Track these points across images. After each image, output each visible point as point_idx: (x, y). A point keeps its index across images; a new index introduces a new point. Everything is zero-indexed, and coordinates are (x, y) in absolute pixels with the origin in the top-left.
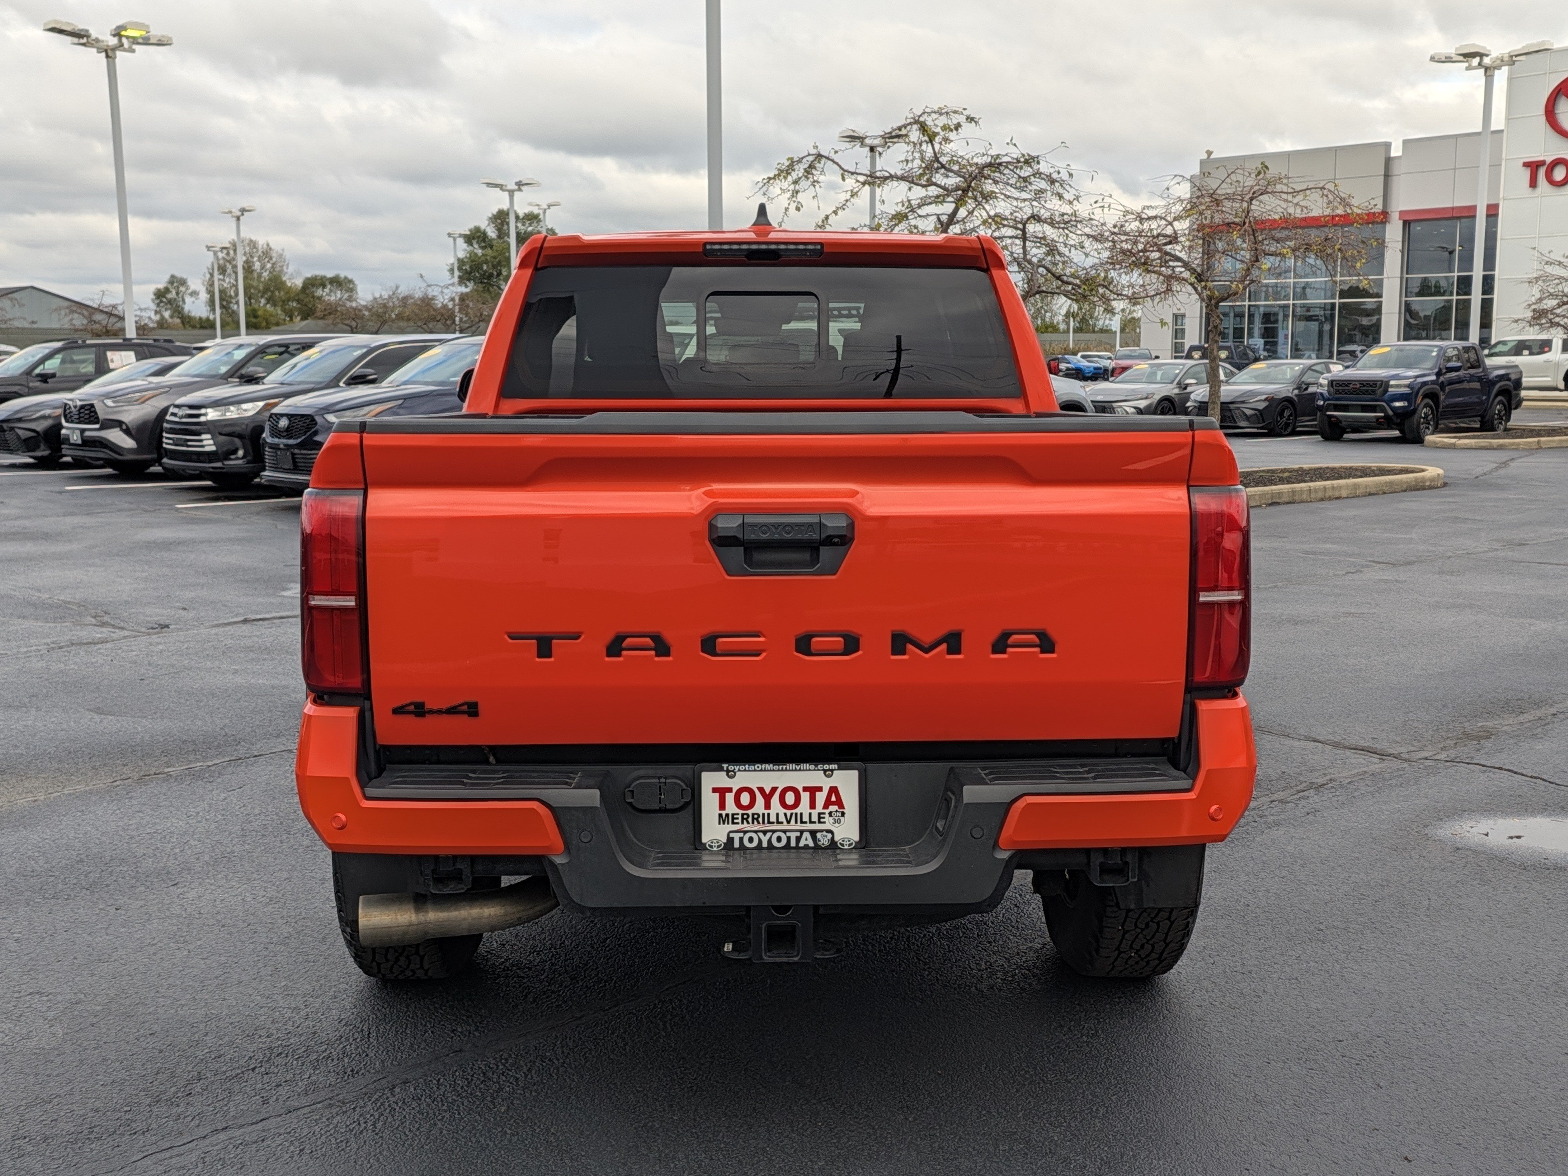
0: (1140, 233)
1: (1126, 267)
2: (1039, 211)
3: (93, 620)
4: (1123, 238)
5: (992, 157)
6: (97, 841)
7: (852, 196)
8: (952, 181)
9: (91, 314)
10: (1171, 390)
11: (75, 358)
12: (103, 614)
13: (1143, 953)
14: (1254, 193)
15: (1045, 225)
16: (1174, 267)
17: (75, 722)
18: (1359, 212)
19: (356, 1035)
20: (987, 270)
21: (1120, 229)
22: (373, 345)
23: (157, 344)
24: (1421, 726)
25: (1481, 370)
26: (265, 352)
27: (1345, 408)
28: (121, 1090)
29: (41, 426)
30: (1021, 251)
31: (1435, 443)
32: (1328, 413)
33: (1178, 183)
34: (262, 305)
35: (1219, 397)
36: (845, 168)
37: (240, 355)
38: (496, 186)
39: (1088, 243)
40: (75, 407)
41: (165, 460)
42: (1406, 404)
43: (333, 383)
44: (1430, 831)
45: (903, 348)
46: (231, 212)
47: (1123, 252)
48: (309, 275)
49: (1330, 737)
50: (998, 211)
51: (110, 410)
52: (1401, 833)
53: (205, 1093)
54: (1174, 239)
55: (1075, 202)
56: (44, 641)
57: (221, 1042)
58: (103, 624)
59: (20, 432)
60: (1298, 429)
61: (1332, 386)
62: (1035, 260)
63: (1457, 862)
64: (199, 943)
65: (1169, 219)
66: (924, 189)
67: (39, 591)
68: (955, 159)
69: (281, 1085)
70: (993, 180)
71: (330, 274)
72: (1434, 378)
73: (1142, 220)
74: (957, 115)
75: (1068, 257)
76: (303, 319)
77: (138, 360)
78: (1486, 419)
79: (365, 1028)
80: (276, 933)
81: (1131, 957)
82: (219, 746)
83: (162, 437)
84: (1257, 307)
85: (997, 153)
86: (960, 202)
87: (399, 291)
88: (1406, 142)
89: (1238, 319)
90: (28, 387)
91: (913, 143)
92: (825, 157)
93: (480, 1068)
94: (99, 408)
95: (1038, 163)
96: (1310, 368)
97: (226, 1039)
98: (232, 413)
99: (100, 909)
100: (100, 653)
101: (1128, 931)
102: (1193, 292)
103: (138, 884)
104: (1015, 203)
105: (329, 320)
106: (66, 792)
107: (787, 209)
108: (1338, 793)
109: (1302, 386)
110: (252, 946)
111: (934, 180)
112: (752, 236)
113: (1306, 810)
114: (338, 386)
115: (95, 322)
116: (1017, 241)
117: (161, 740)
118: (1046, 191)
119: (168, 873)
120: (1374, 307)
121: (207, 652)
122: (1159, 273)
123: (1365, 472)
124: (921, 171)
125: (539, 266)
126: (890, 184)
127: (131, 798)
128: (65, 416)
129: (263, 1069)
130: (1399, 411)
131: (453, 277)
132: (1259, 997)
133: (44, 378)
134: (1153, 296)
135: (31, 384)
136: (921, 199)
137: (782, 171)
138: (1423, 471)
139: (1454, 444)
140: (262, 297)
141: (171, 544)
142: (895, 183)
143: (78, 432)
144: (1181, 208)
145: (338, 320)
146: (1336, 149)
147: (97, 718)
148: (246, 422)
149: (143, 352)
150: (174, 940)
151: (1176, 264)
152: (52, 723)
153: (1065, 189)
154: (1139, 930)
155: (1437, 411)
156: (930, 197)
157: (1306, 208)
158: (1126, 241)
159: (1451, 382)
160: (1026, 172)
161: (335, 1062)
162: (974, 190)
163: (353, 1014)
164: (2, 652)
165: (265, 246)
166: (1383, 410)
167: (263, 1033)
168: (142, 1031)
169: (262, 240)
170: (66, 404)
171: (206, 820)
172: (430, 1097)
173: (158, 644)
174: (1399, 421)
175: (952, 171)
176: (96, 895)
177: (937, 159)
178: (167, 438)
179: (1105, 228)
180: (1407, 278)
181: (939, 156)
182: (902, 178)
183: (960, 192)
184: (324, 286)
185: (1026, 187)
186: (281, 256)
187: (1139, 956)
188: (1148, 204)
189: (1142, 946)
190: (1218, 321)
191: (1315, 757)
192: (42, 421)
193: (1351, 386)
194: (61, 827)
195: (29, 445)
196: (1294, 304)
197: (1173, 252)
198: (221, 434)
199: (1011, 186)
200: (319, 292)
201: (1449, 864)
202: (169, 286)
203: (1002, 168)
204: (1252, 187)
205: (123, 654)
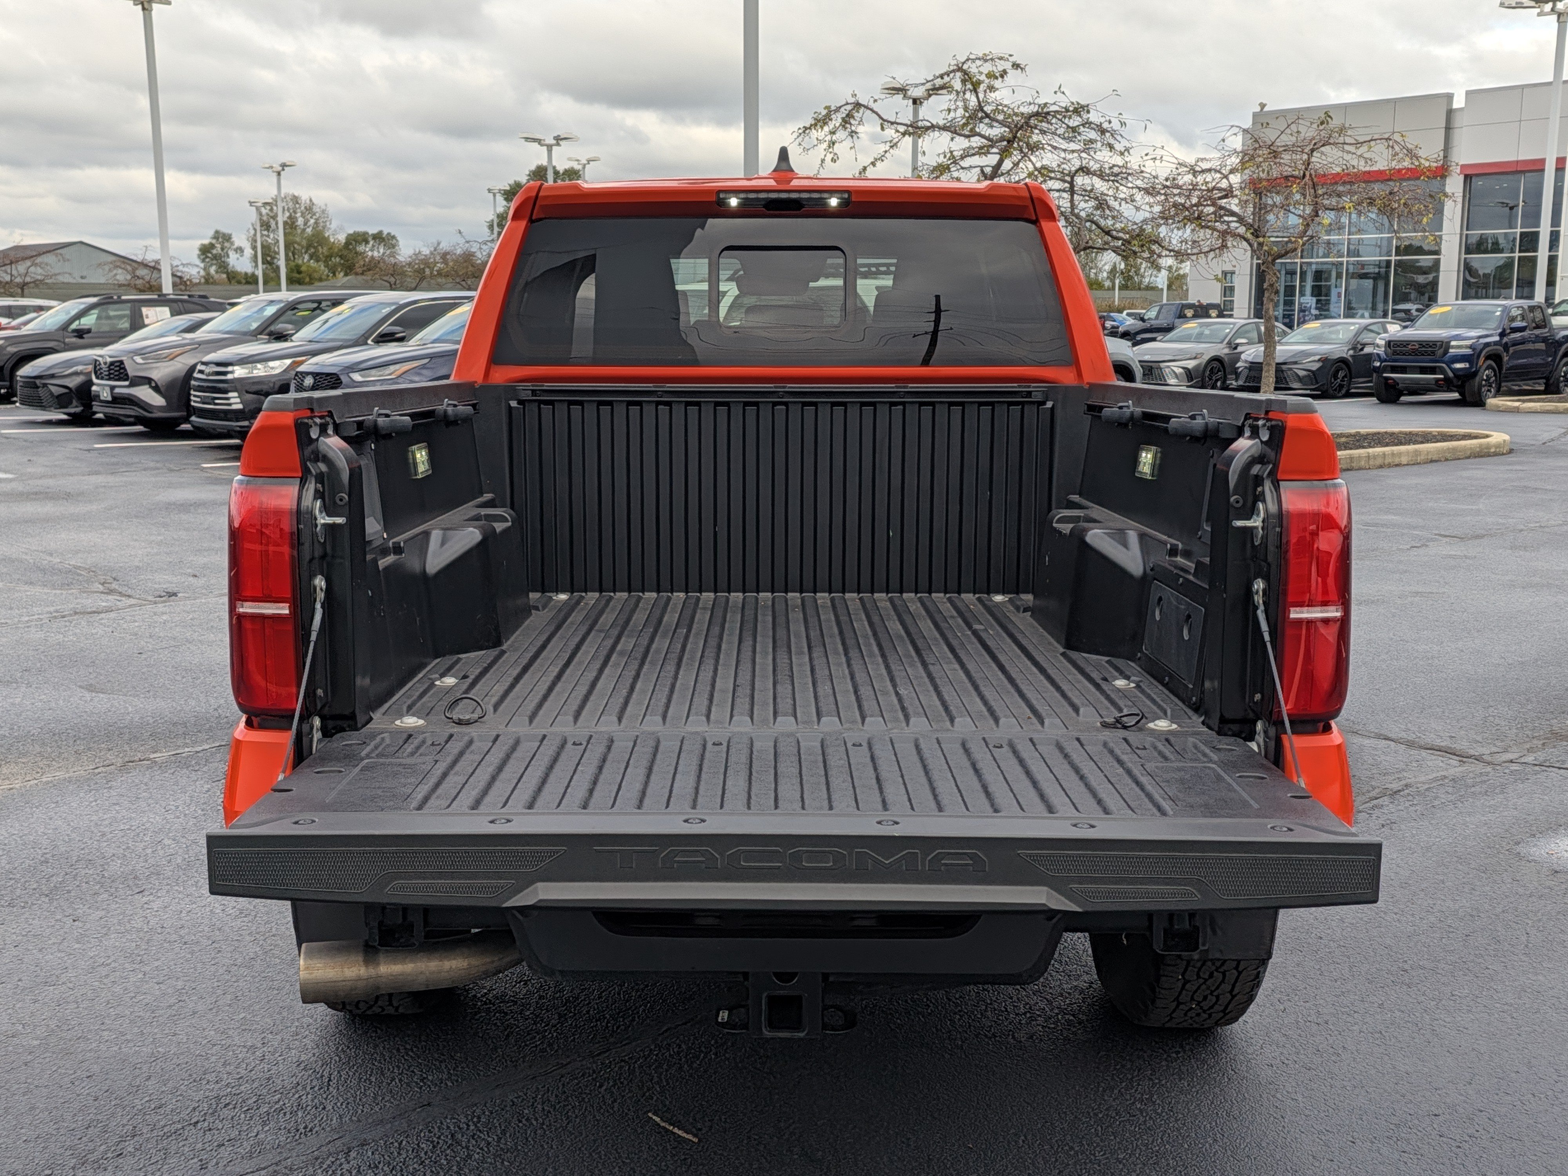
0: (1194, 186)
1: (1179, 222)
2: (1088, 163)
3: (100, 586)
4: (1176, 191)
5: (1039, 106)
6: (66, 838)
7: (891, 147)
8: (996, 131)
9: (134, 270)
10: (1222, 350)
11: (112, 313)
12: (111, 580)
13: (1205, 1005)
14: (1315, 144)
15: (1095, 177)
16: (1228, 222)
17: (64, 700)
18: (1427, 164)
19: (315, 1083)
20: (1035, 222)
21: (1172, 183)
22: (402, 302)
23: (191, 299)
24: (1503, 723)
25: (1547, 330)
26: (295, 308)
27: (1403, 370)
28: (45, 1148)
29: (73, 383)
30: (1069, 205)
31: (1498, 406)
32: (1385, 375)
33: (1235, 134)
34: (305, 260)
35: (1274, 358)
36: (885, 118)
37: (270, 311)
38: (534, 140)
39: (1140, 196)
40: (105, 363)
41: (193, 418)
42: (1467, 365)
43: (360, 341)
44: (1522, 849)
45: (943, 308)
46: (272, 167)
47: (1175, 205)
48: (351, 232)
49: (1403, 735)
50: (1044, 163)
51: (139, 367)
52: (1489, 851)
53: (138, 1153)
54: (1228, 193)
55: (1126, 154)
56: (47, 609)
57: (164, 1088)
58: (111, 592)
59: (53, 389)
60: (1353, 391)
61: (1389, 346)
62: (1083, 214)
63: (1556, 888)
64: (156, 964)
65: (1224, 172)
66: (967, 140)
67: (51, 555)
68: (1000, 108)
69: (223, 1145)
70: (1040, 130)
71: (372, 230)
72: (1497, 338)
73: (1195, 173)
74: (1002, 62)
75: (1118, 211)
76: (346, 275)
77: (172, 315)
78: (1551, 381)
79: (326, 1074)
80: (241, 953)
81: (1192, 1009)
82: (210, 729)
83: (190, 394)
84: (1310, 264)
85: (1044, 102)
86: (1004, 153)
87: (441, 247)
88: (1468, 93)
89: (1289, 276)
90: (64, 343)
91: (957, 91)
92: (864, 106)
93: (448, 1127)
94: (128, 365)
95: (1088, 112)
96: (1366, 328)
97: (170, 1084)
98: (260, 371)
99: (57, 920)
100: (101, 624)
101: (1189, 981)
102: (1249, 248)
103: (102, 890)
104: (1063, 155)
105: (368, 277)
106: (44, 780)
107: (823, 161)
108: (1415, 802)
109: (1357, 346)
110: (213, 969)
111: (977, 130)
112: (772, 183)
113: (1381, 821)
114: (366, 344)
115: (138, 277)
116: (1065, 195)
117: (151, 721)
118: (1096, 141)
119: (136, 878)
120: (1430, 264)
121: (212, 624)
122: (1214, 229)
123: (1427, 438)
124: (964, 121)
125: (534, 218)
126: (932, 134)
127: (110, 788)
128: (96, 373)
129: (206, 1124)
130: (1460, 373)
131: (492, 233)
132: (1338, 1055)
133: (80, 333)
134: (1208, 252)
135: (67, 340)
136: (964, 150)
137: (819, 121)
138: (1487, 436)
139: (1518, 408)
140: (306, 253)
141: (191, 505)
142: (937, 133)
143: (108, 389)
144: (1238, 160)
145: (377, 276)
146: (1395, 101)
147: (88, 696)
148: (273, 380)
149: (178, 307)
150: (130, 960)
151: (1231, 219)
152: (41, 700)
153: (1115, 139)
154: (1201, 981)
155: (1500, 372)
156: (973, 148)
157: (1371, 160)
158: (1179, 194)
159: (1515, 343)
160: (1075, 121)
161: (288, 1116)
162: (1020, 140)
163: (314, 1055)
164: (3, 621)
165: (308, 202)
166: (1442, 371)
167: (212, 1077)
168: (79, 1073)
169: (304, 194)
170: (96, 361)
171: (185, 815)
172: (389, 1164)
173: (163, 613)
174: (1460, 383)
175: (997, 121)
176: (55, 903)
177: (981, 109)
178: (195, 396)
179: (1157, 181)
180: (1467, 235)
181: (983, 105)
182: (944, 128)
183: (1005, 143)
184: (367, 242)
185: (1075, 137)
186: (323, 211)
187: (1201, 1008)
188: (1202, 156)
189: (1205, 998)
190: (1274, 279)
191: (1388, 758)
192: (74, 378)
193: (1410, 347)
194: (32, 820)
195: (61, 401)
196: (1347, 261)
197: (1228, 207)
198: (247, 392)
199: (1059, 136)
200: (361, 248)
201: (1546, 891)
202: (214, 241)
203: (1050, 118)
204: (1314, 138)
205: (125, 626)
